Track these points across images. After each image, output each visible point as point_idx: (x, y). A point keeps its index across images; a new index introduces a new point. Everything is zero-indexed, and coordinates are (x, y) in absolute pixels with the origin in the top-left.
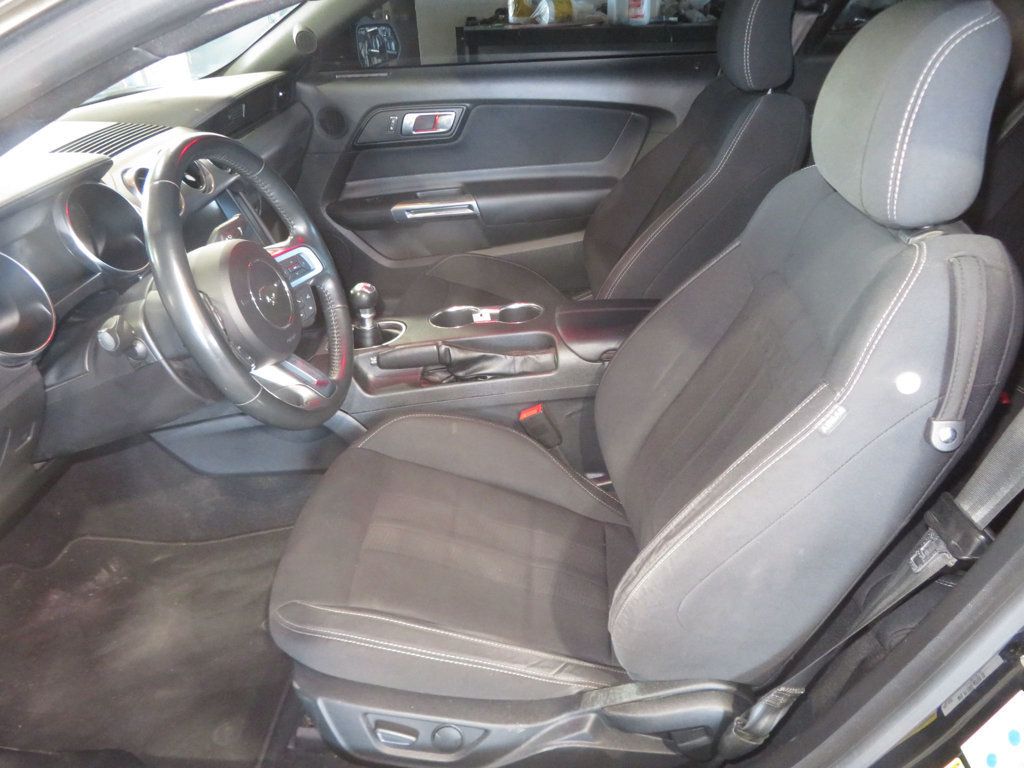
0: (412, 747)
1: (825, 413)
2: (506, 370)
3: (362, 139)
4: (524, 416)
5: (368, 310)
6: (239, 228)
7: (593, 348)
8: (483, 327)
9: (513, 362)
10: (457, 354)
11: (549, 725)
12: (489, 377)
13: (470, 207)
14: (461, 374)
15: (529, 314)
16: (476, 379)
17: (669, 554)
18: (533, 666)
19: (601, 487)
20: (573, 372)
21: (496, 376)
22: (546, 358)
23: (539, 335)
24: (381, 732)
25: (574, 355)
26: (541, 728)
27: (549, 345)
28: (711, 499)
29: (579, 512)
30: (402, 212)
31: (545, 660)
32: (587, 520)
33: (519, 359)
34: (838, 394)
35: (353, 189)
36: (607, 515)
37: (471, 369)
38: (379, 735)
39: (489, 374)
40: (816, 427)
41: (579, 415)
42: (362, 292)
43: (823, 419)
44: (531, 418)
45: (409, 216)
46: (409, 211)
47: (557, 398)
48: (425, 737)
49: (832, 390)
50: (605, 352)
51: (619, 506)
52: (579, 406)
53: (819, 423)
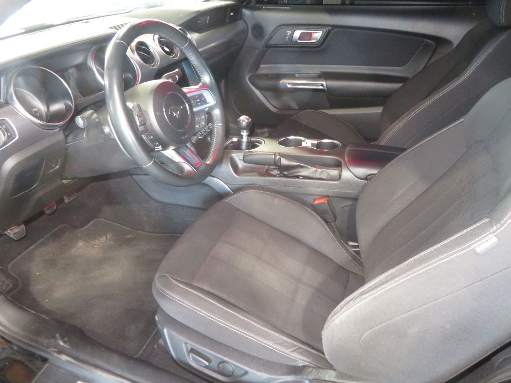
0: (206, 367)
1: (482, 239)
2: (311, 175)
3: (272, 42)
4: (317, 202)
5: (245, 131)
6: (177, 76)
7: (362, 171)
8: (307, 149)
9: (316, 171)
10: (284, 161)
11: (281, 379)
12: (301, 177)
13: (322, 85)
14: (286, 173)
15: (334, 146)
16: (294, 177)
17: (360, 303)
18: (279, 344)
19: (354, 251)
20: (349, 183)
21: (305, 177)
22: (334, 172)
23: (333, 159)
24: (191, 355)
25: (352, 173)
27: (338, 165)
28: (393, 277)
29: (337, 262)
30: (286, 84)
31: (286, 342)
32: (340, 268)
33: (319, 170)
34: (494, 228)
35: (263, 69)
36: (354, 268)
37: (291, 171)
39: (301, 176)
40: (473, 247)
41: (348, 208)
42: (243, 121)
43: (479, 243)
44: (320, 204)
45: (289, 86)
46: (289, 84)
47: (335, 196)
48: (214, 364)
49: (490, 224)
50: (370, 175)
51: (361, 264)
52: (350, 203)
53: (476, 245)
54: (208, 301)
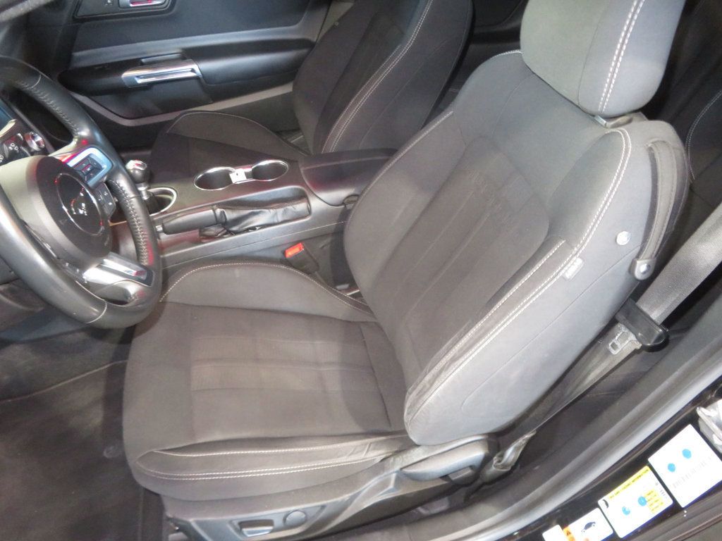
1: (569, 261)
2: (271, 221)
3: (81, 13)
4: (290, 254)
5: (142, 184)
6: (19, 135)
7: (337, 195)
9: (276, 214)
10: (230, 215)
11: (364, 489)
12: (257, 228)
13: (193, 71)
14: (234, 229)
16: (247, 230)
18: (352, 454)
19: (351, 296)
20: (323, 216)
21: (263, 226)
22: (301, 207)
23: (292, 189)
25: (322, 201)
26: (359, 493)
27: (301, 197)
29: (340, 318)
30: (132, 78)
31: (356, 447)
32: (348, 323)
33: (280, 211)
34: (576, 249)
35: (80, 58)
36: (360, 316)
37: (242, 224)
38: (245, 533)
39: (257, 226)
40: (561, 274)
41: (329, 246)
42: (135, 169)
43: (566, 268)
44: (296, 256)
45: (140, 81)
46: (138, 77)
47: (308, 237)
48: (278, 522)
49: (570, 245)
50: (348, 197)
51: (367, 308)
52: (329, 240)
53: (563, 271)
54: (247, 455)
